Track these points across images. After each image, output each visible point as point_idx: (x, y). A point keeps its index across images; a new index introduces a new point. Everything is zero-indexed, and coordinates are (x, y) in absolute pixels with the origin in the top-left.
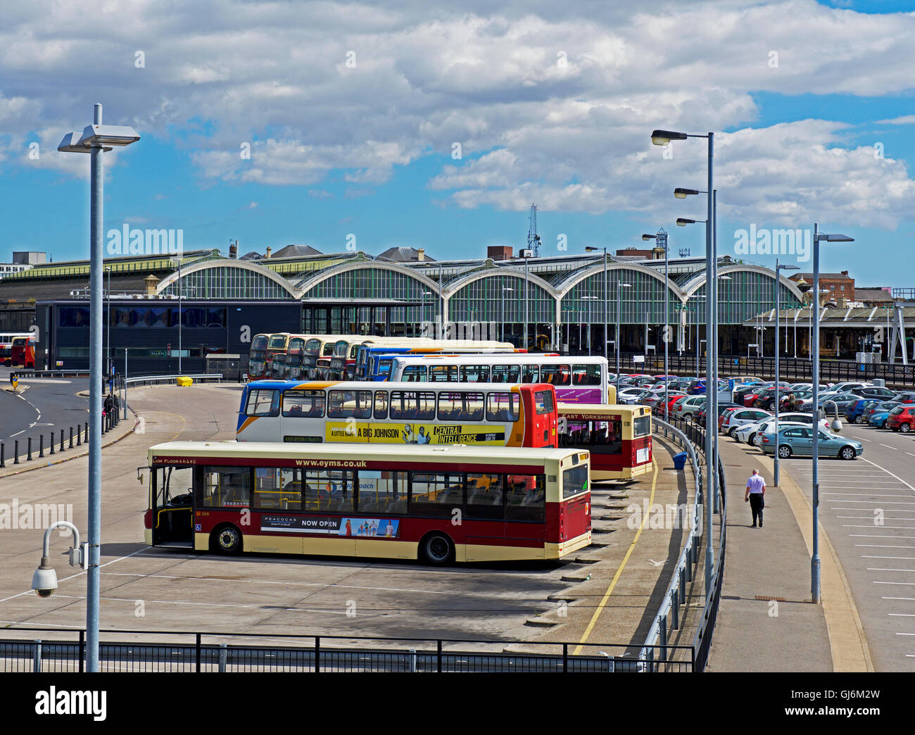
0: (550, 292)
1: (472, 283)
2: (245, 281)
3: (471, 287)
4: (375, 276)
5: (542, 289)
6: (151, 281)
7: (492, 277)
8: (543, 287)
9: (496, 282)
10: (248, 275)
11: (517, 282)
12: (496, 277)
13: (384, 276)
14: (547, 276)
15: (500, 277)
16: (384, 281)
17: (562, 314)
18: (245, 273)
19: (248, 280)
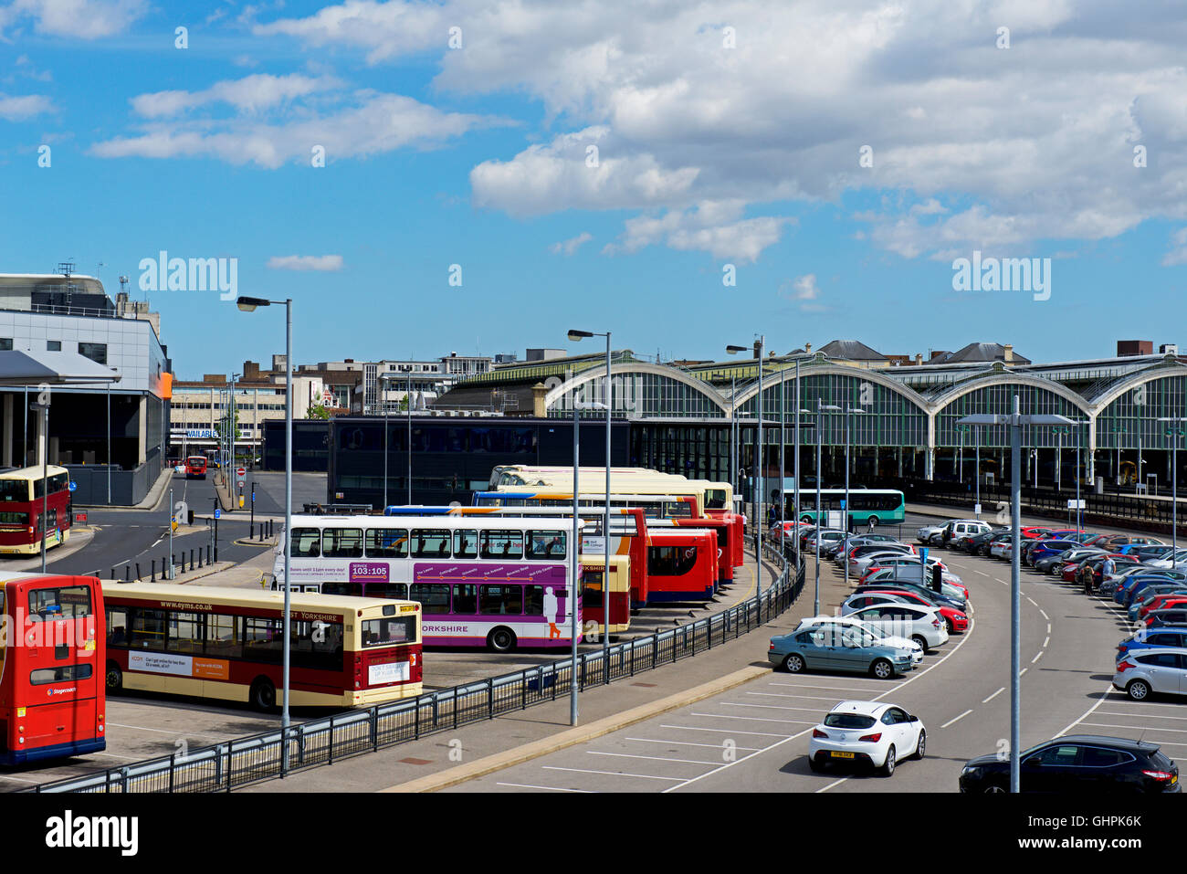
0: (1081, 406)
1: (967, 395)
2: (660, 391)
3: (968, 400)
4: (834, 384)
5: (1070, 403)
6: (539, 390)
7: (997, 386)
8: (1069, 399)
9: (1003, 392)
10: (663, 383)
11: (1033, 393)
12: (1003, 386)
13: (845, 385)
14: (1076, 385)
15: (1009, 385)
16: (845, 391)
17: (1098, 436)
18: (660, 380)
19: (663, 389)
